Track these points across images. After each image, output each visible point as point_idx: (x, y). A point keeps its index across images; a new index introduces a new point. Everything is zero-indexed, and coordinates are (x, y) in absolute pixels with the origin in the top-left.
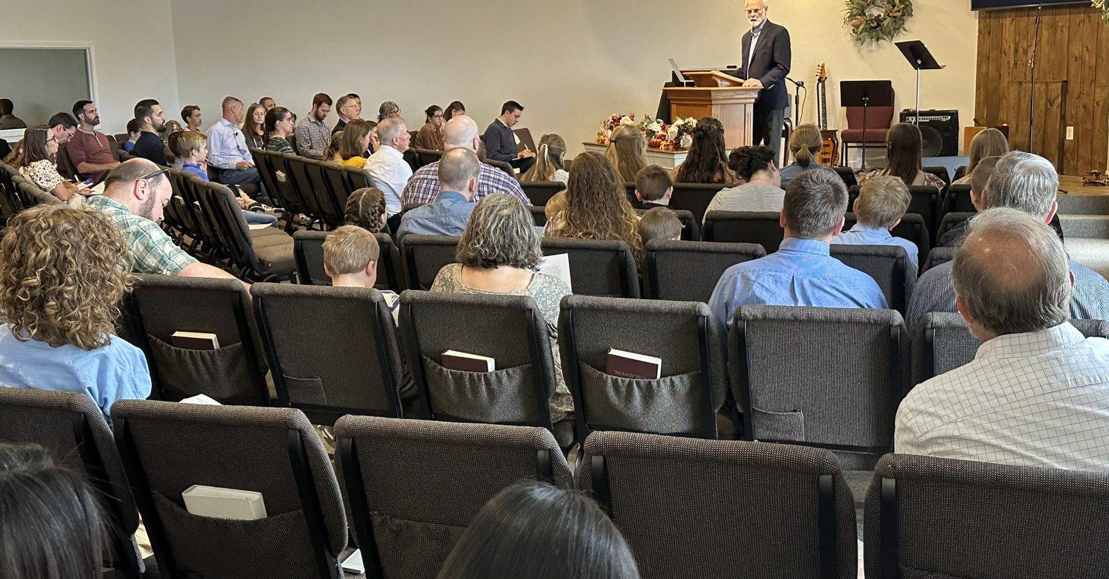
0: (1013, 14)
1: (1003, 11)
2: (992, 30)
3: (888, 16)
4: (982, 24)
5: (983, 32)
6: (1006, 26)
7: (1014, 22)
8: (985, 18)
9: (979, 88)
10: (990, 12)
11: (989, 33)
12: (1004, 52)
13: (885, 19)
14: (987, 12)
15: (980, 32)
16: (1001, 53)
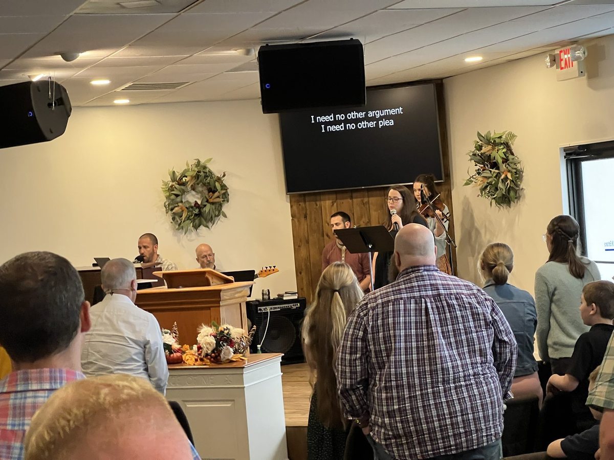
0: (334, 196)
1: (320, 194)
2: (308, 213)
3: (207, 201)
4: (295, 207)
5: (297, 215)
6: (325, 209)
7: (335, 204)
8: (298, 202)
9: (301, 273)
10: (304, 195)
11: (306, 217)
12: (327, 235)
13: (205, 206)
14: (300, 195)
15: (293, 216)
16: (323, 236)
